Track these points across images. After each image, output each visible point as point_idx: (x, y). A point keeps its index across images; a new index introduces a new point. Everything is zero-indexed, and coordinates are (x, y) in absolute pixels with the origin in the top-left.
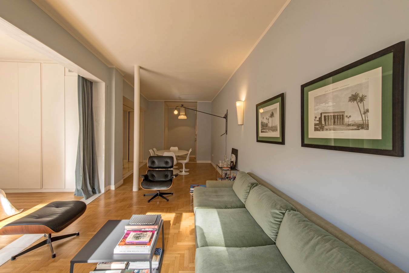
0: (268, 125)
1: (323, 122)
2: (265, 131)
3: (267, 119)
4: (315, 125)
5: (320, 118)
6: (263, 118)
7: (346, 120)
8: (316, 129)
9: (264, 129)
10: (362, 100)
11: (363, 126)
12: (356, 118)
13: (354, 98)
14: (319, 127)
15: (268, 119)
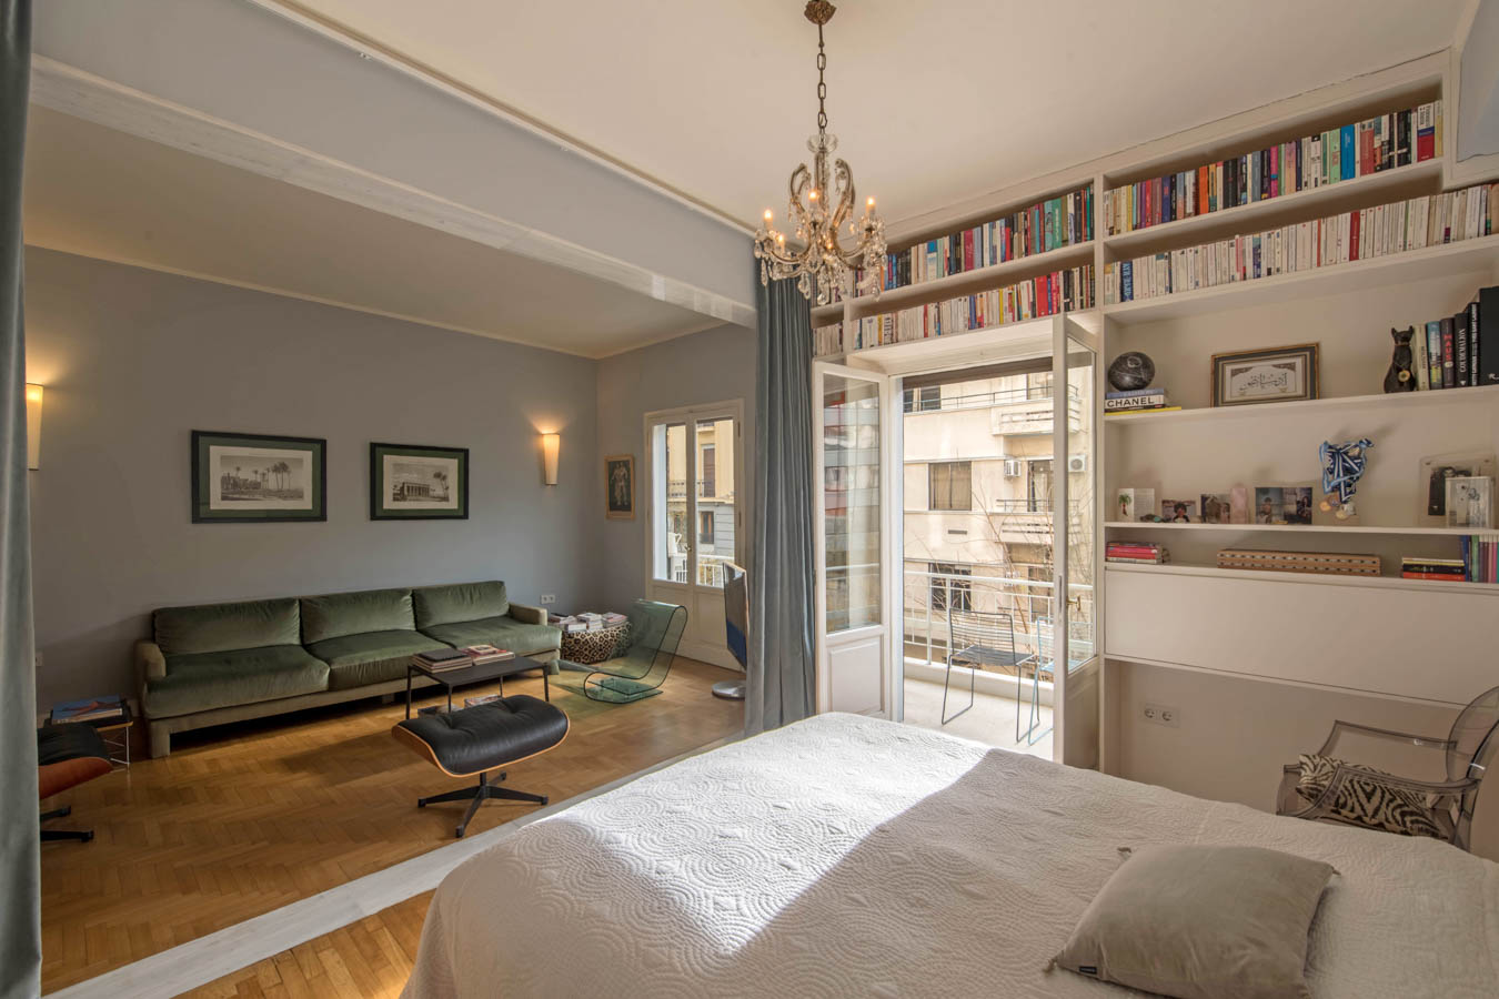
0: (264, 485)
1: (406, 493)
2: (246, 497)
3: (256, 472)
4: (394, 494)
5: (402, 489)
6: (238, 469)
7: (431, 493)
8: (395, 499)
9: (243, 493)
10: (444, 478)
11: (445, 499)
12: (439, 492)
13: (438, 475)
14: (399, 496)
15: (264, 474)
